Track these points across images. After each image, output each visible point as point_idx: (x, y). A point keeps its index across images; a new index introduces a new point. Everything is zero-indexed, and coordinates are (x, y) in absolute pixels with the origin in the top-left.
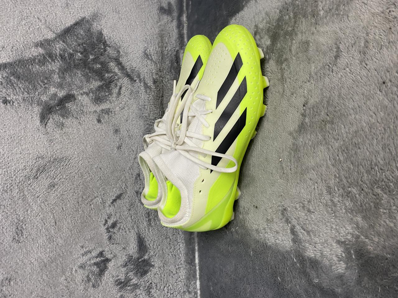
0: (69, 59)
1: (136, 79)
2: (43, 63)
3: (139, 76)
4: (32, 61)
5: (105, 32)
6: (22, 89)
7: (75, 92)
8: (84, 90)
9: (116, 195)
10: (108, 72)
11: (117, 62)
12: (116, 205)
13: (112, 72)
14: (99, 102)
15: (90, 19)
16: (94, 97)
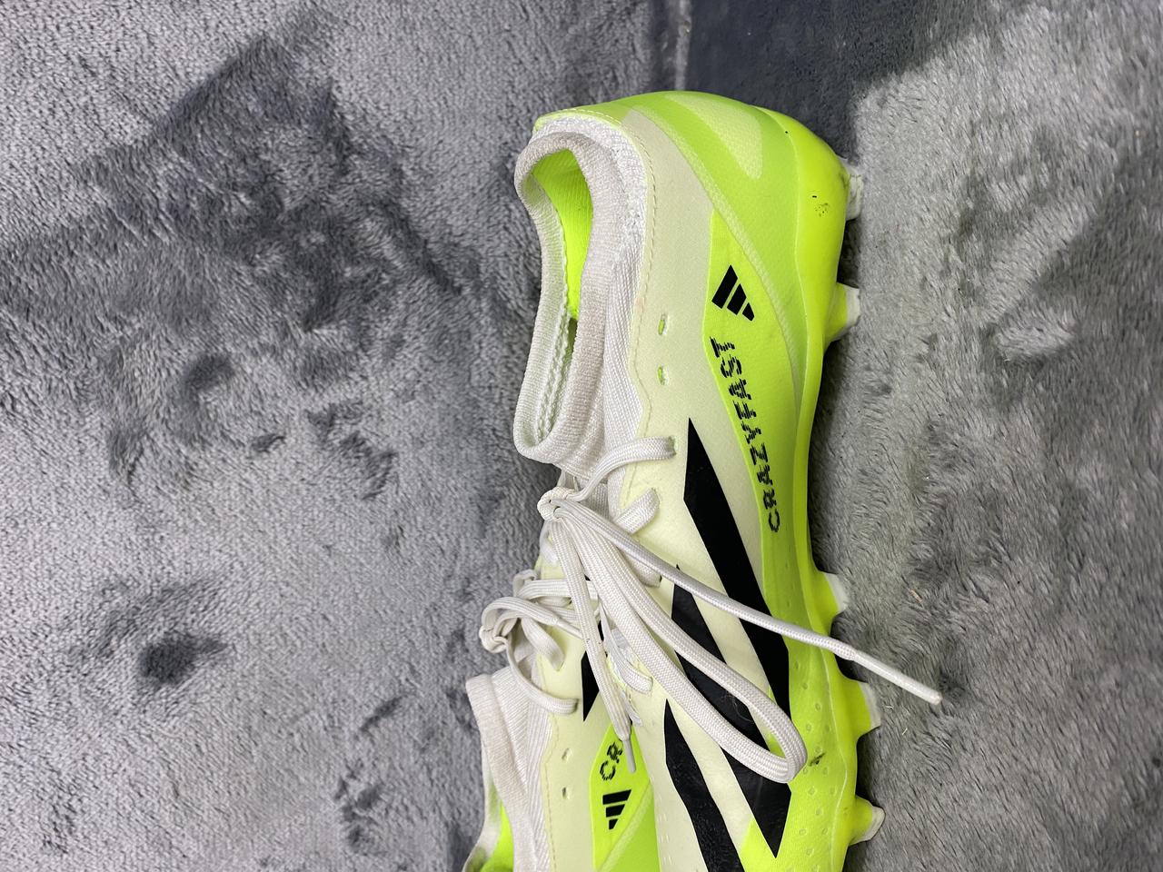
0: (206, 222)
1: (463, 281)
2: (111, 244)
3: (473, 270)
4: (70, 238)
5: (345, 94)
6: (40, 350)
7: (229, 347)
8: (264, 339)
9: (376, 704)
10: (353, 261)
11: (391, 215)
12: (377, 736)
13: (369, 260)
14: (318, 381)
15: (286, 41)
16: (299, 363)
